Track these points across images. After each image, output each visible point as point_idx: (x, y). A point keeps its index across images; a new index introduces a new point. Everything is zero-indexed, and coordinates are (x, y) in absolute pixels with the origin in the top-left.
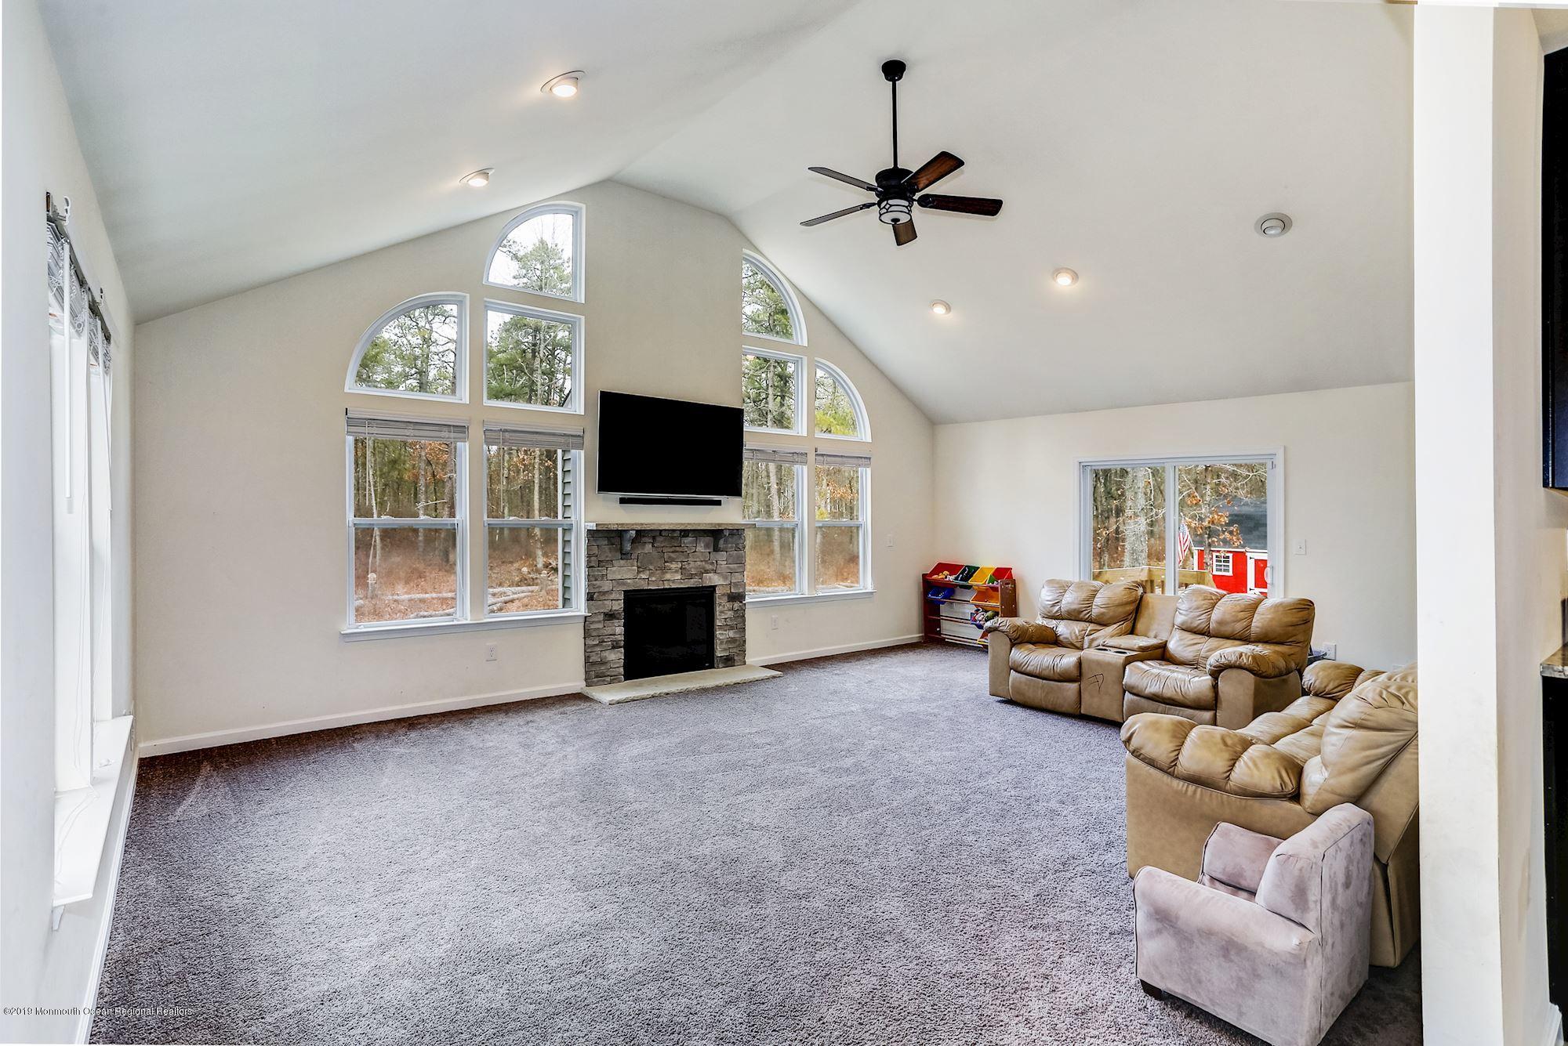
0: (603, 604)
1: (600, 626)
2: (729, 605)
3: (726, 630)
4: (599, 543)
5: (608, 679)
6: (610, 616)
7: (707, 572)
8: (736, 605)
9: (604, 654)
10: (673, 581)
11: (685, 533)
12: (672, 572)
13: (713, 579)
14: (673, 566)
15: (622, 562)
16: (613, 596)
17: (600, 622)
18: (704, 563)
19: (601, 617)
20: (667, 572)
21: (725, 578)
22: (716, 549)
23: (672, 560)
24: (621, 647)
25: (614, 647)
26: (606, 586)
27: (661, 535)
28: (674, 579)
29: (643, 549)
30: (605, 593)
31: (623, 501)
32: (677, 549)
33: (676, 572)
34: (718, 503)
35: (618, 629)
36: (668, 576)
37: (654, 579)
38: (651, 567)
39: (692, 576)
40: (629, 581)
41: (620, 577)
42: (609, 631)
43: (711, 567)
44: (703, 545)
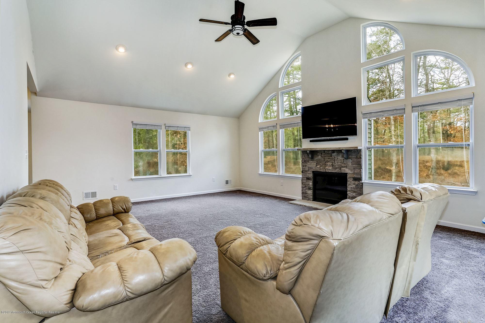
0: (306, 174)
1: (305, 181)
2: (353, 182)
3: (352, 192)
4: (305, 155)
5: (307, 199)
6: (308, 179)
7: (343, 167)
8: (357, 183)
9: (306, 190)
10: (329, 170)
11: (333, 151)
12: (328, 166)
13: (347, 171)
14: (329, 164)
15: (311, 161)
16: (309, 172)
17: (305, 180)
18: (341, 163)
19: (306, 179)
20: (326, 166)
21: (351, 171)
22: (347, 158)
23: (328, 162)
24: (311, 189)
25: (309, 189)
26: (307, 169)
27: (324, 152)
28: (329, 169)
29: (318, 157)
30: (306, 171)
31: (311, 141)
32: (330, 157)
33: (330, 166)
34: (347, 139)
35: (311, 183)
36: (327, 167)
37: (322, 168)
38: (321, 164)
39: (336, 168)
40: (314, 168)
41: (310, 166)
42: (307, 183)
43: (344, 165)
44: (341, 156)
